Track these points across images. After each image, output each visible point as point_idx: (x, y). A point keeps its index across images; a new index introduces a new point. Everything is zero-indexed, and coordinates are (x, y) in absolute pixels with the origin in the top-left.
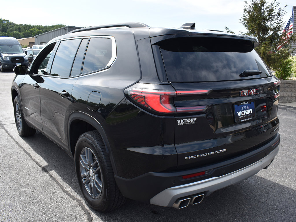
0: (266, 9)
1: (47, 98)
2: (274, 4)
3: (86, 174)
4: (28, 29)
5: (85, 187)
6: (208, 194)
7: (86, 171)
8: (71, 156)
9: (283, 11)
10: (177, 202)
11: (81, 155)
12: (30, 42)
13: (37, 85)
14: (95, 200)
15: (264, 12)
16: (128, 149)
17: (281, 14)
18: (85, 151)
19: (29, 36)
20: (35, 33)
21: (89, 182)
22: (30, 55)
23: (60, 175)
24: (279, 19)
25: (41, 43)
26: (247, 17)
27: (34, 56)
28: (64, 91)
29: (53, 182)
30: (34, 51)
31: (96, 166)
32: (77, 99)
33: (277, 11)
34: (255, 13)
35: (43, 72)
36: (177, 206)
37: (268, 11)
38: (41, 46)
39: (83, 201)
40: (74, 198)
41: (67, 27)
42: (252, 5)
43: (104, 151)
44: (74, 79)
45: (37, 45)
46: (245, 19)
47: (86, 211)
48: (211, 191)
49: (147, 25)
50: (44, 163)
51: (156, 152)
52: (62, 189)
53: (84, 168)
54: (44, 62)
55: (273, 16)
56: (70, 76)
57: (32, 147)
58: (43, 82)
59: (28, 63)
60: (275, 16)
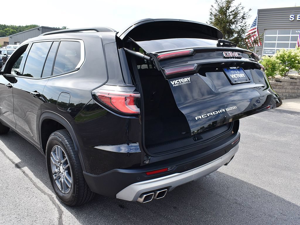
0: (231, 12)
1: (20, 98)
2: (238, 8)
3: (56, 170)
4: (3, 29)
5: (55, 182)
6: (170, 189)
7: (57, 167)
8: (42, 153)
9: (247, 15)
10: (141, 196)
11: (52, 152)
12: (4, 42)
13: (10, 85)
14: (65, 195)
15: (229, 15)
16: (96, 147)
17: (245, 18)
18: (56, 149)
19: (4, 36)
20: (9, 33)
21: (60, 177)
22: (5, 55)
23: (32, 172)
24: (244, 22)
25: (15, 43)
26: (213, 20)
27: (8, 55)
28: (36, 91)
29: (26, 178)
30: (8, 50)
31: (66, 163)
32: (48, 98)
33: (241, 15)
34: (221, 17)
35: (16, 72)
36: (141, 200)
37: (233, 15)
38: (15, 46)
39: (54, 196)
40: (45, 193)
41: (40, 28)
42: (217, 9)
43: (73, 149)
44: (46, 81)
45: (11, 44)
46: (212, 22)
47: (57, 205)
48: (174, 186)
49: (114, 30)
50: (17, 160)
51: (121, 150)
52: (34, 184)
53: (55, 165)
54: (17, 62)
55: (238, 19)
56: (41, 77)
57: (6, 144)
58: (16, 83)
59: (3, 62)
60: (239, 19)
